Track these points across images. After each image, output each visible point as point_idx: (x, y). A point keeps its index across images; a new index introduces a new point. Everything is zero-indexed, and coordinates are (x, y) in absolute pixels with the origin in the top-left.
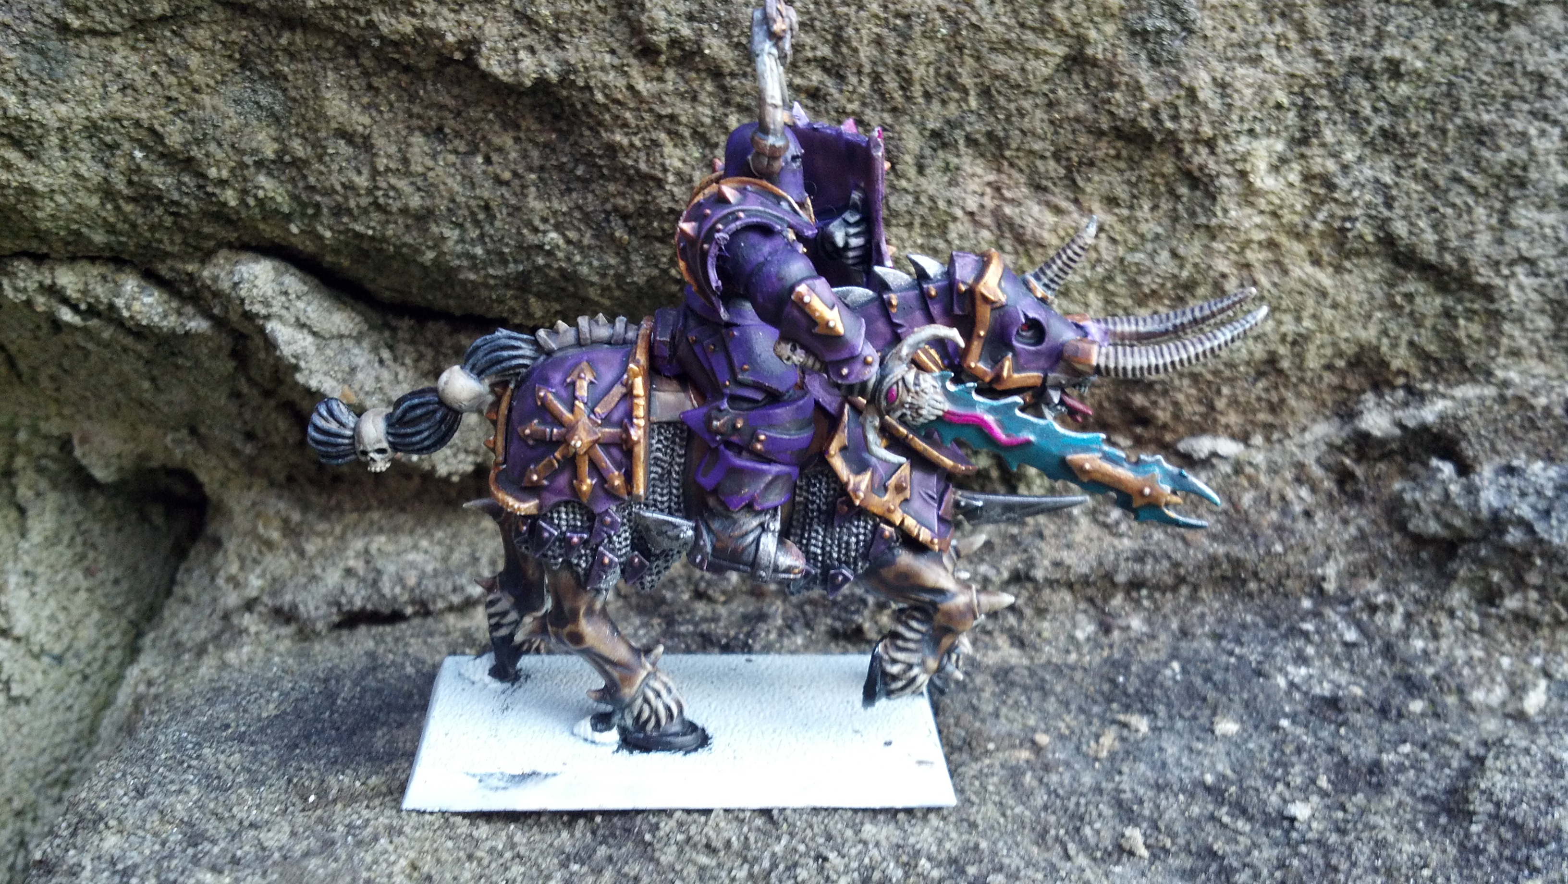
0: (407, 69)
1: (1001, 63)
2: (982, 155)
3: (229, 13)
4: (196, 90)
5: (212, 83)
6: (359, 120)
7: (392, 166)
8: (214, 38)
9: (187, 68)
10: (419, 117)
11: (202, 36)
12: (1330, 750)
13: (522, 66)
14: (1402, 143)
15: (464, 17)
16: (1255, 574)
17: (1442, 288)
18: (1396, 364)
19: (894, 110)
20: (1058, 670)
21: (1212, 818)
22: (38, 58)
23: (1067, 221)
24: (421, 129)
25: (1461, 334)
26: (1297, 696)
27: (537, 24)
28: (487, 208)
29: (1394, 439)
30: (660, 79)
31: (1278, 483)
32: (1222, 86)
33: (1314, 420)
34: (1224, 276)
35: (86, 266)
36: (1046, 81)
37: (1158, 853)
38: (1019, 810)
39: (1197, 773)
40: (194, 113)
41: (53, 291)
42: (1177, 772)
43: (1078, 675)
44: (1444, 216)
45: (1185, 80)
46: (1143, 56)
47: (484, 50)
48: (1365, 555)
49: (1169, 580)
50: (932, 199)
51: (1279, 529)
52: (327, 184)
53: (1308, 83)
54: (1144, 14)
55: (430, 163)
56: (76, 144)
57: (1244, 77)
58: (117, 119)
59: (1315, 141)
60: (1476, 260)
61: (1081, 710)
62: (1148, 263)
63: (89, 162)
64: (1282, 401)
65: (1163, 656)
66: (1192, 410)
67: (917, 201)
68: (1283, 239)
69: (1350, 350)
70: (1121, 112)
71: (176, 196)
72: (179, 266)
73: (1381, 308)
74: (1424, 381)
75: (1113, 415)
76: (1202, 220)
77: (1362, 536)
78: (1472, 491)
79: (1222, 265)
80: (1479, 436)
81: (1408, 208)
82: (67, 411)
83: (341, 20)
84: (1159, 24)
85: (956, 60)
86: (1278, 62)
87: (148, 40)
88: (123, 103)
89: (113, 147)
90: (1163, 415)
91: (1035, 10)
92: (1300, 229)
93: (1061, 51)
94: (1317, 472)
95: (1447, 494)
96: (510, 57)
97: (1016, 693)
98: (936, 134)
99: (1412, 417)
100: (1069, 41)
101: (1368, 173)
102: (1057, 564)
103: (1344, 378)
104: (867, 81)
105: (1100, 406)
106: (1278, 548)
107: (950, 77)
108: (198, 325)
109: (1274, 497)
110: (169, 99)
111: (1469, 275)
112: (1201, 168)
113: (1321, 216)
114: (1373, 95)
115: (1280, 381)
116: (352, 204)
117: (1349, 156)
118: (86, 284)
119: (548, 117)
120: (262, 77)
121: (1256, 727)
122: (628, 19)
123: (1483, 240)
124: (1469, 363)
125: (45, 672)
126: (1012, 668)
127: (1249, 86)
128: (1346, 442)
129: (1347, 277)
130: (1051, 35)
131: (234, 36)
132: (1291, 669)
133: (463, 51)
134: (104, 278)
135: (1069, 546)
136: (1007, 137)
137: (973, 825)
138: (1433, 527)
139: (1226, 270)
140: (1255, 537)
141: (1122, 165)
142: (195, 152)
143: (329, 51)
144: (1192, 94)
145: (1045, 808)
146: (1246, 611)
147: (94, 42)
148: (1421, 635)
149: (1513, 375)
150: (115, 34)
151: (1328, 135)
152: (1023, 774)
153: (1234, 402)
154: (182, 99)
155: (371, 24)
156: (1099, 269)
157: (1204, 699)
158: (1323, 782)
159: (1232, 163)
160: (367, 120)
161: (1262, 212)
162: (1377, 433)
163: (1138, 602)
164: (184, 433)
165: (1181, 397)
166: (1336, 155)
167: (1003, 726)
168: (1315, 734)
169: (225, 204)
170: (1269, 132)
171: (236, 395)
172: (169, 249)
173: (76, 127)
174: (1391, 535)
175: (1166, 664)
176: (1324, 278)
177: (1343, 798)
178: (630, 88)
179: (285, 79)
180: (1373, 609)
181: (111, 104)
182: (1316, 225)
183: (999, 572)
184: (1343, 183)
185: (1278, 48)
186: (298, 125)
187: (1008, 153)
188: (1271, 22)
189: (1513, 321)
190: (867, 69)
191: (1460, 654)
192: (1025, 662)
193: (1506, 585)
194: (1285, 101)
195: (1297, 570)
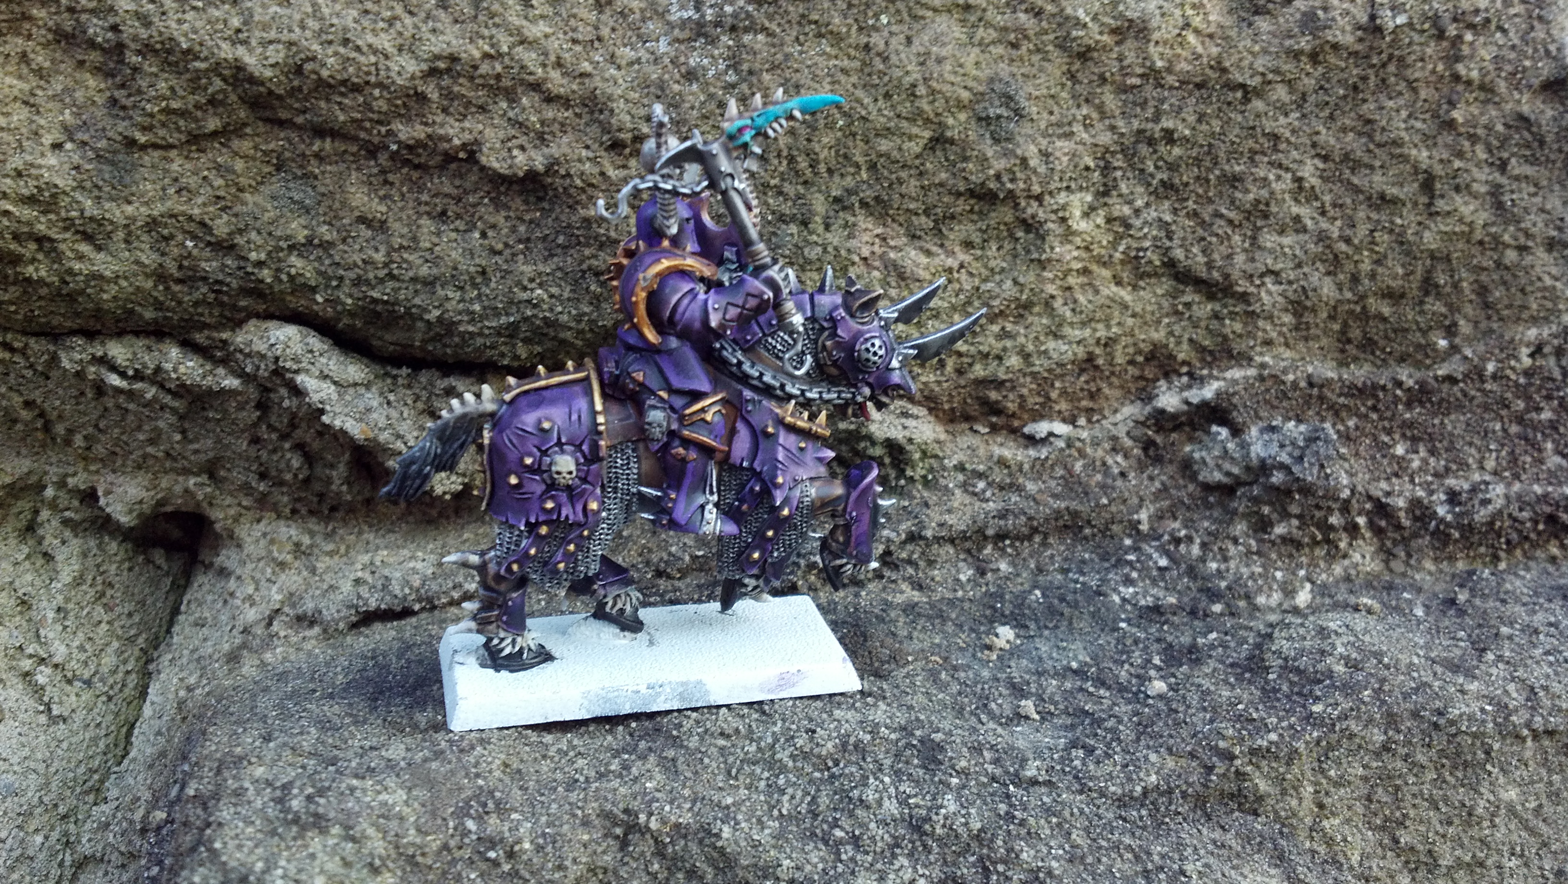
0: (417, 167)
1: (884, 145)
2: (871, 214)
3: (268, 127)
4: (241, 190)
5: (254, 183)
6: (378, 208)
7: (405, 244)
8: (256, 148)
9: (234, 172)
10: (427, 204)
11: (245, 146)
12: (1158, 640)
13: (517, 160)
14: (1177, 191)
15: (467, 124)
16: (1089, 522)
17: (1211, 297)
18: (1181, 356)
19: (805, 183)
20: (951, 603)
21: (1081, 689)
22: (110, 168)
23: (937, 261)
24: (428, 213)
25: (1227, 331)
26: (1129, 607)
27: (527, 127)
28: (483, 273)
29: (1184, 413)
30: (625, 167)
31: (1100, 453)
32: (1045, 155)
33: (1122, 404)
34: (1053, 297)
35: (134, 340)
36: (917, 157)
37: (1045, 716)
38: (940, 696)
39: (1065, 662)
40: (238, 208)
41: (104, 361)
42: (1050, 663)
43: (967, 605)
44: (1210, 243)
45: (1019, 152)
46: (988, 136)
47: (485, 150)
48: (1168, 503)
49: (1025, 530)
50: (836, 249)
51: (1103, 487)
52: (350, 261)
53: (1107, 151)
54: (987, 104)
55: (436, 240)
56: (138, 237)
57: (1061, 148)
58: (172, 216)
59: (1114, 193)
60: (1236, 274)
61: (972, 630)
62: (997, 290)
63: (149, 252)
64: (1099, 390)
65: (1027, 586)
66: (1033, 401)
67: (825, 250)
68: (1094, 267)
69: (1146, 347)
70: (973, 178)
71: (221, 277)
72: (215, 335)
73: (1167, 315)
74: (1201, 369)
75: (974, 409)
76: (1035, 256)
77: (1165, 489)
78: (1244, 446)
79: (1051, 289)
80: (1246, 406)
81: (1184, 239)
82: (93, 468)
83: (366, 130)
84: (998, 111)
85: (851, 144)
86: (1085, 136)
87: (198, 150)
88: (178, 202)
89: (166, 239)
90: (1012, 406)
91: (908, 105)
92: (1106, 259)
93: (927, 134)
94: (1128, 443)
95: (1226, 451)
96: (506, 154)
97: (922, 621)
98: (837, 200)
99: (1196, 395)
100: (933, 127)
101: (1154, 214)
102: (941, 525)
103: (1143, 370)
104: (785, 163)
105: (965, 402)
106: (1105, 501)
107: (845, 156)
108: (231, 382)
109: (1098, 463)
110: (218, 197)
111: (1231, 286)
112: (1033, 217)
113: (1121, 248)
114: (1155, 157)
115: (1097, 374)
116: (371, 275)
117: (1139, 203)
118: (135, 354)
119: (532, 199)
120: (296, 177)
121: (1102, 630)
122: (600, 122)
123: (1240, 259)
124: (1235, 352)
125: (77, 695)
126: (917, 604)
127: (1066, 154)
128: (1147, 419)
129: (1142, 293)
130: (920, 123)
131: (272, 146)
132: (1122, 589)
133: (466, 151)
134: (149, 349)
135: (949, 511)
136: (890, 200)
137: (910, 708)
138: (1218, 476)
139: (1055, 293)
140: (1086, 494)
141: (975, 217)
142: (239, 240)
143: (353, 155)
144: (1024, 161)
145: (960, 693)
146: (1084, 551)
147: (156, 154)
148: (1214, 559)
149: (1267, 359)
150: (171, 147)
151: (1124, 187)
152: (940, 673)
153: (1064, 393)
154: (229, 197)
155: (390, 133)
156: (962, 297)
157: (1062, 614)
158: (1157, 661)
159: (1055, 212)
160: (384, 209)
161: (1078, 248)
162: (1170, 409)
163: (1003, 550)
164: (204, 479)
165: (1025, 391)
166: (1130, 203)
167: (916, 645)
168: (1146, 631)
169: (262, 281)
170: (1081, 188)
171: (255, 440)
172: (208, 321)
173: (140, 224)
174: (1185, 487)
175: (1030, 592)
176: (1125, 294)
177: (1173, 670)
178: (602, 174)
179: (316, 178)
180: (1177, 541)
181: (169, 204)
182: (1118, 255)
183: (899, 534)
184: (1138, 223)
185: (1085, 125)
186: (325, 214)
187: (891, 212)
188: (1079, 106)
189: (1265, 319)
190: (785, 153)
191: (1244, 570)
192: (925, 600)
193: (1275, 516)
194: (1092, 164)
195: (1118, 517)
